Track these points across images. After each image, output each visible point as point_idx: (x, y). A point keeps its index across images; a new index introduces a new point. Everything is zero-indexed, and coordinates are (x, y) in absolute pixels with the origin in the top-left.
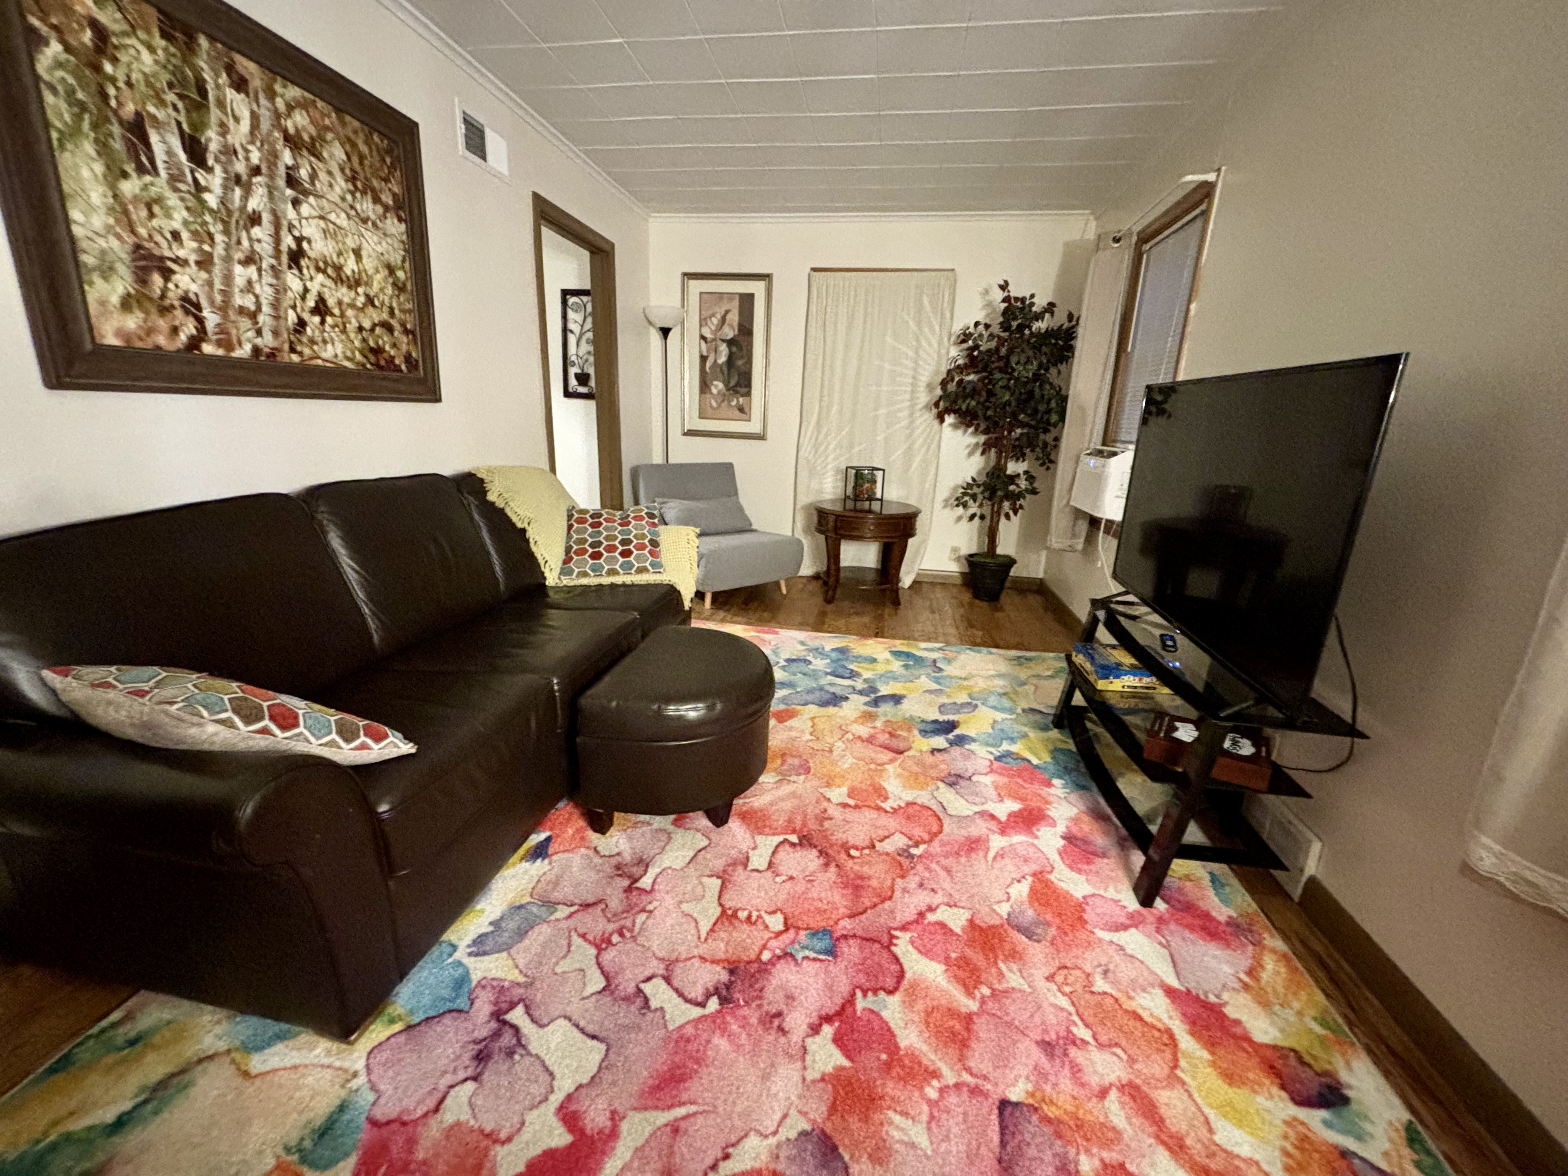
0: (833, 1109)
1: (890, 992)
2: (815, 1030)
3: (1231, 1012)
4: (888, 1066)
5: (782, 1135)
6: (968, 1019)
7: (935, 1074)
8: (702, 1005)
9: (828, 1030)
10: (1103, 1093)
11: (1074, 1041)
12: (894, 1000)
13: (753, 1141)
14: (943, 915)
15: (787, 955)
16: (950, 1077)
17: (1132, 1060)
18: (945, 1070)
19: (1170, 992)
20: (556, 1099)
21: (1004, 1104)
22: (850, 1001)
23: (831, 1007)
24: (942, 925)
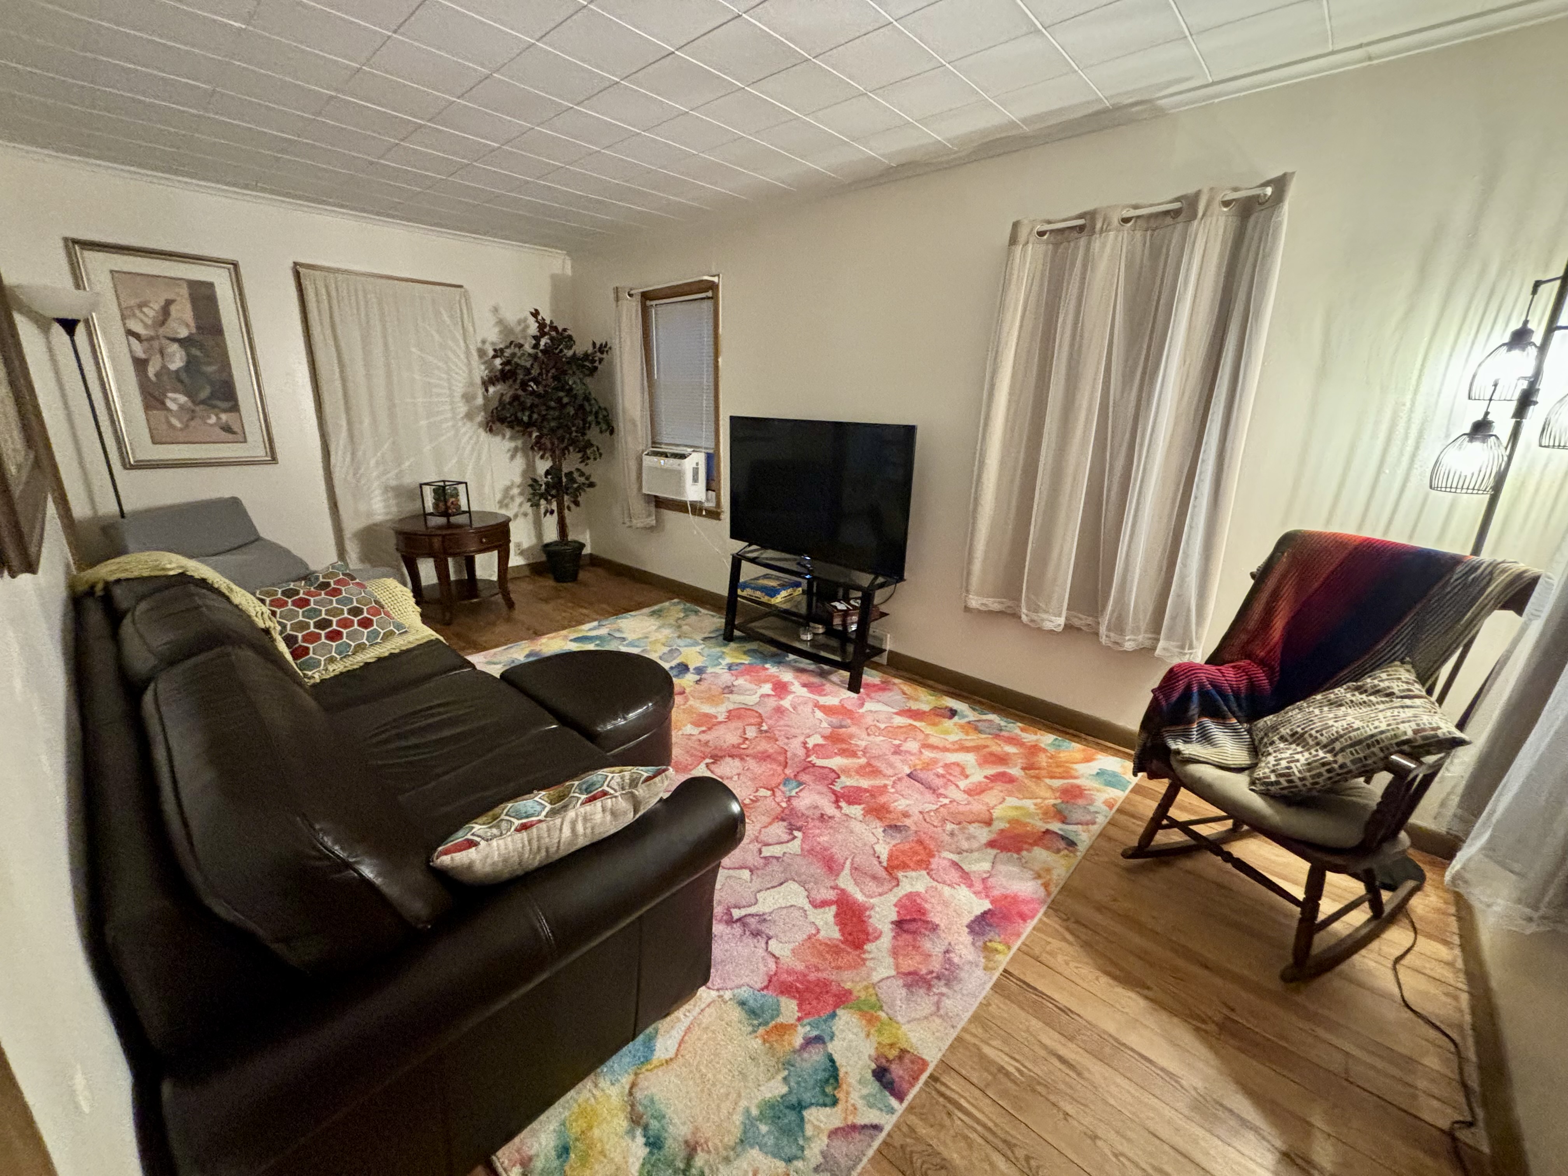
0: (880, 819)
1: (839, 777)
2: (839, 807)
3: (913, 708)
4: (873, 796)
5: (881, 838)
6: (869, 764)
7: (885, 786)
8: (795, 838)
9: (843, 804)
10: (921, 752)
11: (899, 746)
12: (843, 778)
13: (877, 848)
14: (811, 743)
15: (789, 799)
16: (889, 782)
17: (915, 739)
18: (887, 782)
19: (896, 714)
20: (808, 906)
21: (909, 776)
22: (834, 792)
23: (833, 798)
24: (816, 745)
